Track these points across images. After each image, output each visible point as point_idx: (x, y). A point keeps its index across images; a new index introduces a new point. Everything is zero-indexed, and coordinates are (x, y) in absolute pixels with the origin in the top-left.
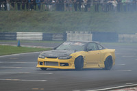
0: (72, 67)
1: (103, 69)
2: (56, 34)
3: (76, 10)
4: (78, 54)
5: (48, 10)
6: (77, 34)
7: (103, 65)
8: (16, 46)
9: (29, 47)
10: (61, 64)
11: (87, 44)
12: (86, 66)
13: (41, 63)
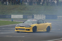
0: (31, 31)
1: (46, 32)
2: (29, 16)
3: (38, 5)
4: (34, 25)
5: (25, 5)
6: (38, 16)
7: (46, 30)
8: (11, 21)
9: (17, 21)
10: (26, 29)
11: (38, 20)
12: (38, 31)
13: (17, 29)
